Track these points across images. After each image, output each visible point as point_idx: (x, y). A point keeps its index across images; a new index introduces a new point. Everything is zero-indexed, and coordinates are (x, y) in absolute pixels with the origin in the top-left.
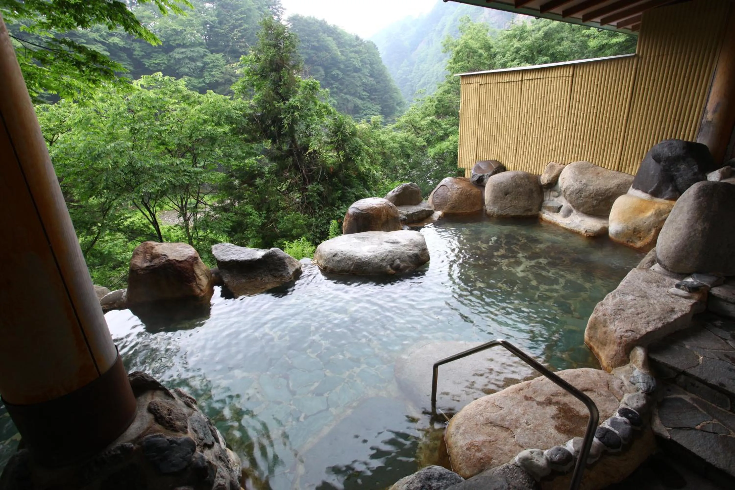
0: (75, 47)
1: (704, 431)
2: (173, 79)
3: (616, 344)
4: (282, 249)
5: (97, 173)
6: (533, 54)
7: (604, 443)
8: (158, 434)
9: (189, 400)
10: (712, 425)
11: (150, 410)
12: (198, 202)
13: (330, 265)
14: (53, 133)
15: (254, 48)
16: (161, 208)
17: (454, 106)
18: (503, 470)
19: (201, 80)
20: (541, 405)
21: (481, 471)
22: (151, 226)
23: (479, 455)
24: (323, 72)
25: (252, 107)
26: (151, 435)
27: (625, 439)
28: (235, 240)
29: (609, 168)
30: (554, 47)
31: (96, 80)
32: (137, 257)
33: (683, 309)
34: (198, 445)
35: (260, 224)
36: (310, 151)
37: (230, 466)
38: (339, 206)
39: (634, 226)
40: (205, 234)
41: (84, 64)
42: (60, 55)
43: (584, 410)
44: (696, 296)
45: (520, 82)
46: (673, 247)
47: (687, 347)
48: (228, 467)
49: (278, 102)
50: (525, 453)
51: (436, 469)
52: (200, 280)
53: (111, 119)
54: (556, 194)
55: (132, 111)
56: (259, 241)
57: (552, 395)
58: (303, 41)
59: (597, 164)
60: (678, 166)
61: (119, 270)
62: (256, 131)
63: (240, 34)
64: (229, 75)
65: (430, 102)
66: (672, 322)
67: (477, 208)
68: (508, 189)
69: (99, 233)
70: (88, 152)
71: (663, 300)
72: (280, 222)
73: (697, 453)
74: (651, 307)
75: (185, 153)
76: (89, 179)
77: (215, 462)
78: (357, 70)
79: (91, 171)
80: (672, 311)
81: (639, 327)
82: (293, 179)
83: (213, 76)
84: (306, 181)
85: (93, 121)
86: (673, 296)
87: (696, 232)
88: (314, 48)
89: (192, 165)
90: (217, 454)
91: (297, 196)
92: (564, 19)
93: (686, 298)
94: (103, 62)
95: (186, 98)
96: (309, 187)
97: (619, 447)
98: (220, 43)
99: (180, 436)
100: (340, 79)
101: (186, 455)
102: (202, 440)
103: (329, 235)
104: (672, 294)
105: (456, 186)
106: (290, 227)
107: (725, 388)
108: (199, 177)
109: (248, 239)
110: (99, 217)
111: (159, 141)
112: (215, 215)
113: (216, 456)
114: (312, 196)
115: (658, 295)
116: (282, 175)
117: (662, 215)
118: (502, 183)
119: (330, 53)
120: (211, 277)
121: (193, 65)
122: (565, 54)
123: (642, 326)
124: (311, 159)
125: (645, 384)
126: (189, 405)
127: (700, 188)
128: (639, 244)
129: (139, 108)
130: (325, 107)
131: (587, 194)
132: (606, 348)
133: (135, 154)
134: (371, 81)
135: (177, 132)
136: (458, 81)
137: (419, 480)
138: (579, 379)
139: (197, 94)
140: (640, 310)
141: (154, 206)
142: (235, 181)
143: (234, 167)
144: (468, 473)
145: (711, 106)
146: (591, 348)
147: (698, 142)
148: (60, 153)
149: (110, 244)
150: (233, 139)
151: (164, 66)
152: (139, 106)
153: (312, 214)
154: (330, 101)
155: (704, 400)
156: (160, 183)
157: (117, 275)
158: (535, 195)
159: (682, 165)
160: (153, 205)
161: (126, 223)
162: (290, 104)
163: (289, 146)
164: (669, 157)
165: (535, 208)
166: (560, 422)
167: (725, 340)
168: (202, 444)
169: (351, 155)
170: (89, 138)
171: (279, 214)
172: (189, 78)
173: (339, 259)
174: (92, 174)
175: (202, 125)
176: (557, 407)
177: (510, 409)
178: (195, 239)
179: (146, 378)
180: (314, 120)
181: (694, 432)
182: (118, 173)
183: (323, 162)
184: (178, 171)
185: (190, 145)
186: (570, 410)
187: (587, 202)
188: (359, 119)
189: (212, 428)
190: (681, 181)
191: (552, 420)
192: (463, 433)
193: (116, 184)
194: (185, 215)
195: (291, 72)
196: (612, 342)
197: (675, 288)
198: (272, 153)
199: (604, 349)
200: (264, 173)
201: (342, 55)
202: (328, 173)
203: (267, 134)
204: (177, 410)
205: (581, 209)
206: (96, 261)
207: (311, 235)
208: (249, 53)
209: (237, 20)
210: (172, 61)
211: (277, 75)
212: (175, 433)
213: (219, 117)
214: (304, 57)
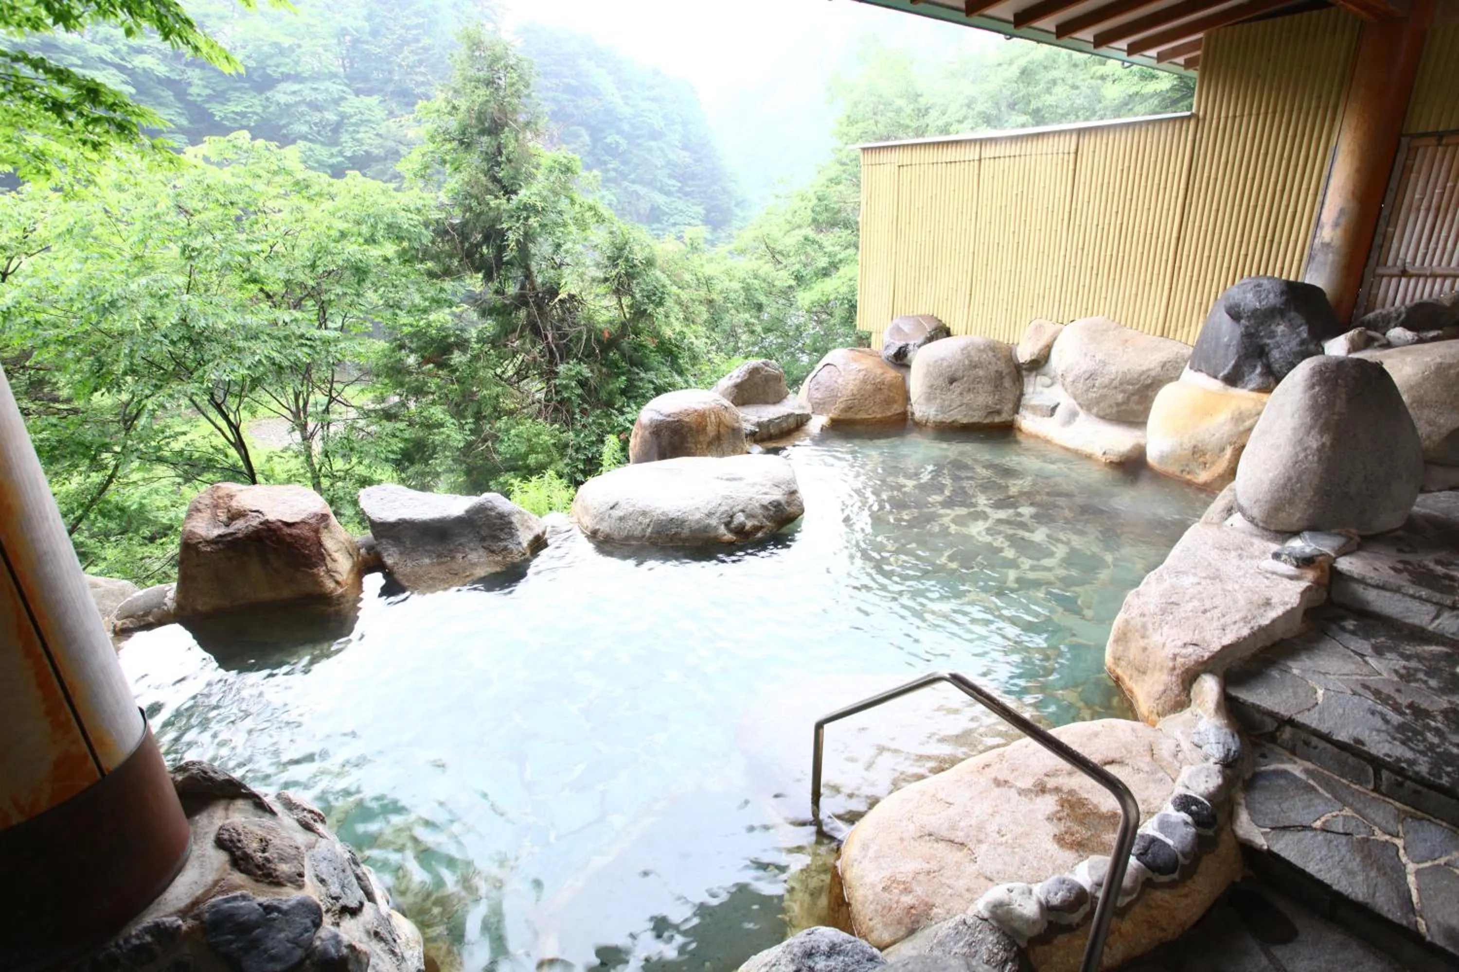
0: (48, 70)
1: (1328, 831)
2: (273, 145)
3: (1165, 671)
4: (507, 495)
5: (109, 341)
6: (999, 109)
7: (1145, 864)
8: (238, 893)
9: (309, 816)
10: (1341, 818)
11: (220, 843)
12: (332, 400)
13: (604, 527)
14: (8, 254)
15: (444, 85)
16: (253, 413)
17: (849, 209)
18: (956, 928)
19: (335, 150)
20: (1026, 796)
21: (911, 932)
22: (233, 452)
23: (908, 900)
24: (586, 138)
25: (441, 207)
26: (221, 897)
27: (1185, 854)
28: (409, 478)
29: (1146, 331)
30: (1039, 97)
31: (100, 144)
32: (197, 515)
33: (1287, 599)
34: (327, 911)
35: (462, 445)
36: (562, 295)
37: (397, 950)
38: (623, 406)
39: (1193, 442)
40: (348, 466)
41: (70, 108)
42: (15, 87)
43: (1108, 802)
44: (1310, 575)
45: (977, 163)
46: (1267, 482)
47: (1296, 671)
48: (393, 953)
49: (496, 197)
50: (996, 893)
51: (822, 935)
52: (334, 561)
53: (138, 226)
54: (1046, 380)
55: (187, 212)
56: (461, 479)
57: (1047, 775)
58: (546, 75)
59: (1123, 323)
60: (1273, 327)
61: (162, 544)
62: (451, 256)
63: (416, 58)
64: (394, 141)
65: (802, 200)
66: (1267, 626)
67: (896, 409)
68: (957, 370)
69: (116, 467)
70: (88, 296)
71: (1250, 584)
72: (502, 441)
73: (1315, 874)
74: (1229, 598)
75: (301, 299)
76: (92, 353)
77: (365, 945)
78: (655, 135)
79: (97, 337)
80: (1268, 603)
81: (1208, 637)
82: (528, 353)
83: (360, 142)
84: (555, 358)
85: (98, 231)
86: (1268, 575)
87: (1308, 452)
88: (569, 89)
89: (317, 324)
90: (369, 926)
91: (536, 388)
92: (1059, 42)
93: (1291, 578)
94: (114, 104)
95: (301, 186)
96: (561, 368)
97: (1173, 872)
98: (375, 74)
99: (288, 894)
100: (624, 153)
101: (302, 935)
102: (337, 899)
103: (602, 465)
104: (1267, 571)
105: (855, 366)
106: (523, 450)
107: (1365, 748)
108: (332, 349)
109: (438, 475)
110: (116, 433)
111: (246, 275)
112: (368, 426)
113: (368, 933)
114: (566, 387)
115: (1241, 573)
116: (506, 346)
117: (1244, 421)
118: (942, 359)
119: (600, 100)
120: (359, 554)
121: (316, 117)
122: (1060, 111)
123: (1213, 635)
124: (564, 313)
125: (1221, 746)
126: (307, 827)
127: (1313, 368)
128: (1203, 476)
129: (201, 205)
130: (591, 208)
131: (1106, 380)
132: (1146, 678)
133: (194, 302)
134: (685, 157)
135: (284, 256)
136: (856, 159)
137: (789, 957)
138: (1097, 740)
139: (325, 178)
140: (1208, 605)
141: (238, 409)
142: (408, 356)
143: (406, 330)
144: (886, 937)
145: (1329, 214)
146: (1118, 680)
147: (1307, 282)
148: (24, 298)
149: (143, 490)
150: (404, 271)
151: (255, 117)
152: (201, 201)
153: (569, 422)
154: (603, 197)
155: (1326, 772)
156: (248, 362)
157: (158, 553)
158: (1007, 383)
159: (1279, 324)
160: (234, 408)
161: (177, 446)
162: (520, 201)
163: (518, 286)
164: (1256, 310)
165: (1007, 407)
166: (1063, 827)
167: (1362, 656)
168: (338, 906)
169: (645, 304)
170: (90, 267)
171: (501, 424)
172: (309, 144)
173: (621, 514)
174: (99, 343)
175: (338, 242)
176: (1056, 798)
177: (965, 806)
178: (325, 476)
179: (212, 774)
180: (569, 233)
181: (1310, 834)
182: (156, 341)
183: (590, 318)
184: (286, 338)
185: (311, 283)
186: (1081, 803)
187: (1105, 396)
188: (661, 233)
189: (359, 872)
190: (1277, 356)
191: (1047, 823)
192: (877, 858)
193: (152, 363)
194: (304, 427)
195: (521, 137)
196: (1158, 667)
197: (1271, 560)
198: (485, 301)
199: (1143, 680)
200: (467, 341)
201: (627, 104)
202: (599, 341)
203: (473, 264)
204: (282, 839)
205: (1095, 410)
206: (112, 525)
207: (567, 465)
208: (435, 96)
209: (408, 29)
210: (272, 109)
211: (493, 143)
212: (276, 890)
213: (374, 227)
214: (547, 108)
